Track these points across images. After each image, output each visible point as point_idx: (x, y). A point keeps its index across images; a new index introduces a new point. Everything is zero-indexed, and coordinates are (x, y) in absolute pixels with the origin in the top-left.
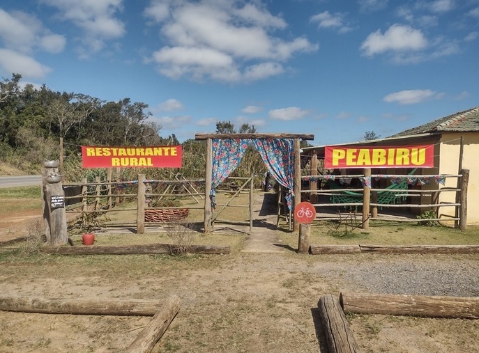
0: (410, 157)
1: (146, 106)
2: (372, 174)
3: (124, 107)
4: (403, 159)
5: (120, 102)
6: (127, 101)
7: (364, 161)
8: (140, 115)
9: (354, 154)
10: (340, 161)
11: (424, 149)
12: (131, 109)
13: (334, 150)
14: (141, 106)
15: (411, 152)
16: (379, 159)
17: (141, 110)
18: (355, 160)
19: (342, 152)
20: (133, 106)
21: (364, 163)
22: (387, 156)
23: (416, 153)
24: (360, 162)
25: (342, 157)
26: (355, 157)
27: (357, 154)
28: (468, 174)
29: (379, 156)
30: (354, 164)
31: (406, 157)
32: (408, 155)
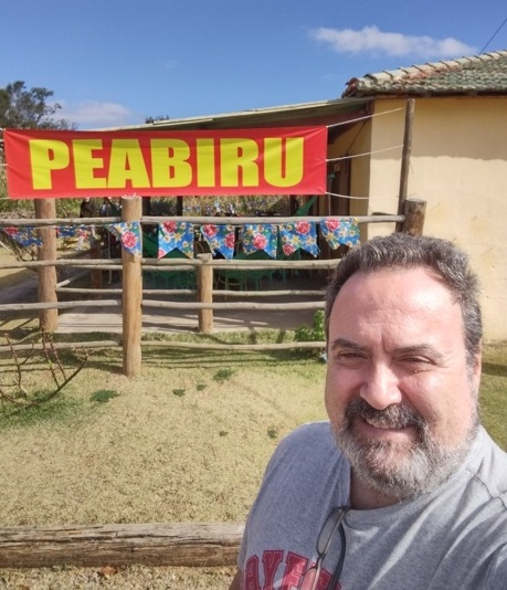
0: (260, 164)
1: (51, 93)
2: (144, 214)
3: (15, 97)
4: (240, 170)
5: (9, 87)
6: (19, 85)
7: (128, 175)
8: (41, 108)
9: (95, 154)
10: (55, 174)
11: (300, 141)
12: (26, 99)
13: (34, 142)
14: (42, 93)
15: (261, 149)
16: (172, 170)
17: (42, 100)
18: (101, 173)
19: (60, 148)
20: (30, 94)
21: (129, 182)
22: (193, 161)
23: (279, 150)
24: (116, 180)
25: (61, 163)
26: (99, 163)
27: (104, 154)
28: (421, 216)
29: (172, 162)
30: (100, 183)
31: (248, 162)
32: (255, 157)
